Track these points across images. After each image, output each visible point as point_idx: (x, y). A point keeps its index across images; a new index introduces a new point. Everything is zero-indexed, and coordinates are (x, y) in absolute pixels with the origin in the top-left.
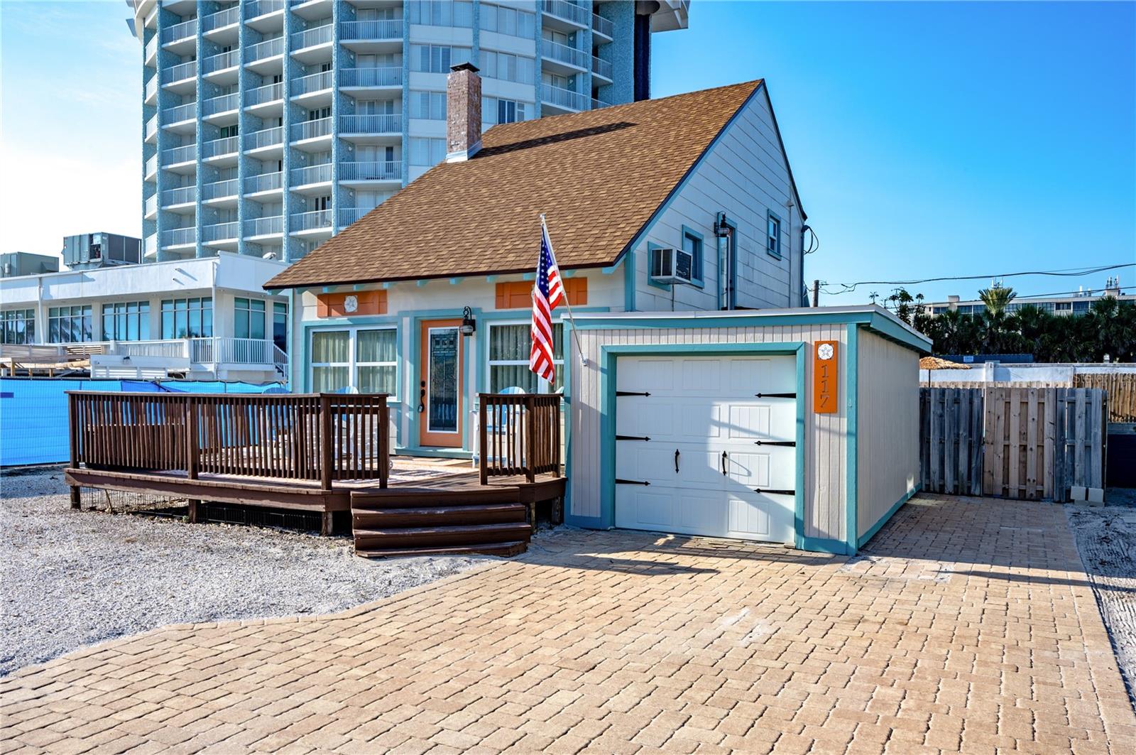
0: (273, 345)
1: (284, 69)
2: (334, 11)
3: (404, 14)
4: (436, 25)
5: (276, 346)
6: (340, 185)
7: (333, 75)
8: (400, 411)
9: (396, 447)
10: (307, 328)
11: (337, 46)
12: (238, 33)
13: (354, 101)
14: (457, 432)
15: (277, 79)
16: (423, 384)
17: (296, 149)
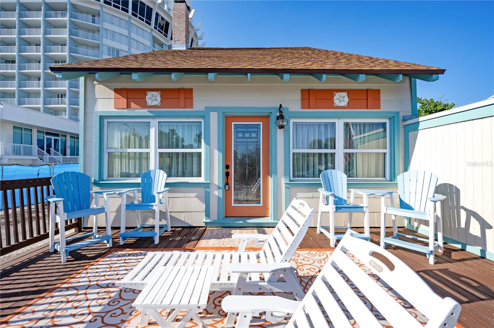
0: (37, 148)
1: (41, 41)
2: (67, 24)
3: (100, 33)
4: (114, 41)
5: (39, 148)
6: (70, 90)
7: (67, 48)
8: (208, 190)
9: (205, 221)
10: (102, 118)
11: (69, 38)
12: (16, 22)
13: (77, 60)
14: (261, 205)
15: (38, 45)
16: (227, 167)
17: (48, 74)
